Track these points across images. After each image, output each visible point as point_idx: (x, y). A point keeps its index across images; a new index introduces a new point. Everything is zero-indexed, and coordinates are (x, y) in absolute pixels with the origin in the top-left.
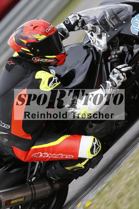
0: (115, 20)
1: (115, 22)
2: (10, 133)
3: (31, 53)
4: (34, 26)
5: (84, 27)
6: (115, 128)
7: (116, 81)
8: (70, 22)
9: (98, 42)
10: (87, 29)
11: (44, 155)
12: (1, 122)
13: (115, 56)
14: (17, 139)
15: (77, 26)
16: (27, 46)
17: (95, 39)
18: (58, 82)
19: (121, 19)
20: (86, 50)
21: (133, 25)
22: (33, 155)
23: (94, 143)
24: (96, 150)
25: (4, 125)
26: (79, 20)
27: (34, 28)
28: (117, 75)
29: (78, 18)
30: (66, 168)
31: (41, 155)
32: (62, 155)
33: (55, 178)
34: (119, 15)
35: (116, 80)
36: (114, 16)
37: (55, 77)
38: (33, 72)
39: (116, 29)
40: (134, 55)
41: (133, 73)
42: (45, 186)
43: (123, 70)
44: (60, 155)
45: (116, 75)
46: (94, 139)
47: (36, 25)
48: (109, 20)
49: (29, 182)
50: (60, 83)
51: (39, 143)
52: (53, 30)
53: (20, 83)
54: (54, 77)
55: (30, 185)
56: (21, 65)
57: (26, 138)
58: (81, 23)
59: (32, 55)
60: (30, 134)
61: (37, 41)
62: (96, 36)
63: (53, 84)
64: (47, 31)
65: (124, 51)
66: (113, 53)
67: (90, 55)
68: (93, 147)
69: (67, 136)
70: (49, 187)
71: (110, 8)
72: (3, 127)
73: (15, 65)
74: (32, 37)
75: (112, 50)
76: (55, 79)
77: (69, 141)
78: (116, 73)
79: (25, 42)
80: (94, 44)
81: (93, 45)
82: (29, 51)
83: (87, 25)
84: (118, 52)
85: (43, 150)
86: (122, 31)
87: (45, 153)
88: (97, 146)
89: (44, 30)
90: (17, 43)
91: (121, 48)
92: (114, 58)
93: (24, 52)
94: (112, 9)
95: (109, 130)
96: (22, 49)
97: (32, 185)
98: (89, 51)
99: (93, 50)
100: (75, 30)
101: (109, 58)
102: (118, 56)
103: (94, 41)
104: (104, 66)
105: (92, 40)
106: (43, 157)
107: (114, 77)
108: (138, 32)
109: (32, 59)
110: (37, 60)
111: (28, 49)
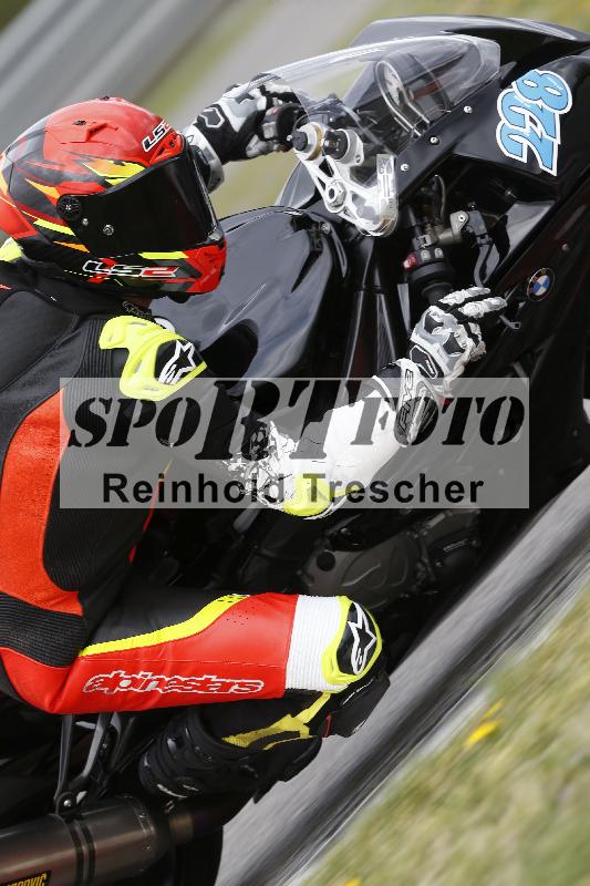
0: (428, 100)
1: (427, 112)
3: (79, 239)
4: (88, 126)
5: (289, 138)
6: (426, 571)
7: (442, 360)
8: (227, 123)
9: (355, 197)
10: (304, 147)
11: (135, 682)
13: (432, 254)
14: (21, 615)
15: (256, 138)
16: (61, 212)
17: (342, 185)
18: (197, 364)
19: (451, 95)
20: (303, 232)
21: (504, 120)
22: (89, 683)
23: (353, 626)
24: (362, 653)
26: (264, 112)
27: (92, 132)
28: (444, 333)
29: (262, 103)
30: (227, 739)
31: (124, 683)
32: (214, 678)
33: (178, 789)
34: (443, 80)
35: (442, 352)
36: (421, 83)
37: (184, 343)
38: (87, 323)
39: (433, 140)
40: (510, 251)
41: (512, 325)
42: (135, 826)
43: (469, 310)
44: (208, 681)
45: (438, 331)
46: (353, 609)
48: (398, 102)
49: (62, 807)
50: (203, 366)
51: (115, 632)
52: (171, 143)
53: (35, 370)
54: (181, 341)
55: (69, 820)
56: (36, 294)
57: (56, 609)
58: (273, 123)
59: (82, 248)
60: (74, 594)
61: (103, 189)
62: (347, 174)
63: (176, 370)
65: (471, 231)
66: (422, 241)
67: (321, 252)
68: (347, 641)
69: (236, 598)
70: (152, 828)
71: (404, 51)
73: (9, 294)
74: (85, 172)
75: (417, 230)
76: (185, 348)
77: (243, 619)
78: (441, 324)
79: (53, 193)
80: (340, 205)
81: (332, 211)
82: (68, 231)
83: (302, 129)
84: (444, 236)
85: (130, 660)
86: (458, 147)
87: (142, 673)
88: (365, 638)
89: (135, 141)
90: (15, 200)
91: (459, 219)
92: (428, 263)
93: (46, 237)
94: (411, 56)
95: (402, 581)
96: (37, 227)
97: (76, 821)
98: (318, 236)
99: (331, 232)
100: (249, 153)
101: (407, 264)
102: (444, 251)
103: (336, 193)
104: (382, 299)
105: (328, 189)
106: (132, 689)
107: (432, 342)
108: (529, 148)
109: (84, 268)
110: (104, 270)
111: (67, 223)
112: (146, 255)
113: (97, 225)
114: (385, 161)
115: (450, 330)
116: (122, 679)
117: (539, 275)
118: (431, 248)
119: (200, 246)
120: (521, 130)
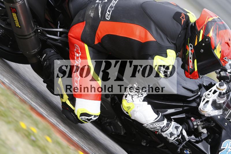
2: (101, 20)
4: (229, 42)
6: (105, 121)
7: (168, 132)
9: (208, 101)
10: (220, 85)
11: (78, 58)
12: (113, 9)
13: (195, 125)
14: (94, 28)
17: (211, 97)
20: (198, 87)
22: (77, 46)
24: (85, 119)
25: (110, 13)
27: (228, 44)
28: (175, 132)
31: (77, 55)
35: (170, 132)
39: (226, 124)
45: (175, 130)
47: (230, 45)
49: (38, 30)
55: (34, 32)
56: (181, 31)
58: (225, 75)
59: (196, 44)
60: (100, 42)
61: (213, 49)
62: (214, 98)
64: (225, 59)
65: (202, 135)
66: (198, 122)
67: (193, 93)
70: (33, 53)
72: (107, 11)
73: (181, 25)
75: (201, 120)
78: (177, 131)
79: (211, 35)
80: (206, 97)
81: (204, 95)
82: (200, 39)
83: (225, 85)
84: (200, 128)
85: (84, 57)
89: (226, 55)
90: (207, 23)
91: (205, 131)
92: (193, 124)
93: (198, 33)
96: (200, 30)
99: (198, 94)
101: (192, 118)
102: (196, 128)
103: (209, 96)
104: (181, 109)
105: (209, 93)
106: (76, 57)
107: (172, 128)
108: (225, 149)
109: (190, 44)
110: (190, 50)
111: (202, 39)
112: (195, 61)
113: (203, 48)
114: (220, 112)
115: (176, 133)
116: (79, 54)
117: (190, 152)
118: (197, 125)
119: (198, 74)
120: (229, 146)
